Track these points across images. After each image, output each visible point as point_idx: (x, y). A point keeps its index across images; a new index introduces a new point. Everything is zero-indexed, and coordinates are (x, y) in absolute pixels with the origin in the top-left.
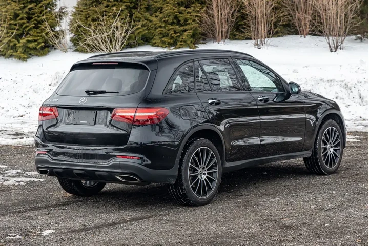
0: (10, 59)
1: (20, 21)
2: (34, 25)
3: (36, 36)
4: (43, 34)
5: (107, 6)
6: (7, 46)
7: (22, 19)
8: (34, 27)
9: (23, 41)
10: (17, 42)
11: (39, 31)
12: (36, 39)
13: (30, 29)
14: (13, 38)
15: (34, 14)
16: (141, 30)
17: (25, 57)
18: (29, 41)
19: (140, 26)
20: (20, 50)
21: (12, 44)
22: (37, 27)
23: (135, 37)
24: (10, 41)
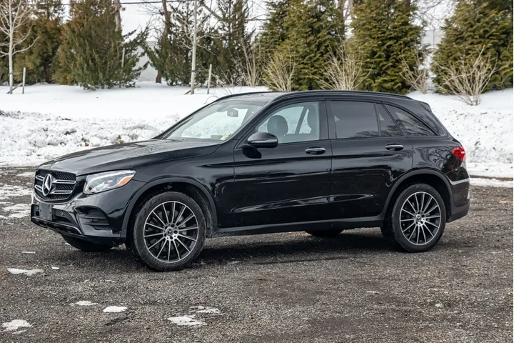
1: (377, 60)
2: (391, 64)
3: (393, 76)
4: (400, 74)
5: (472, 44)
6: (362, 85)
7: (380, 57)
8: (392, 66)
9: (379, 80)
10: (372, 82)
11: (396, 70)
12: (393, 78)
13: (388, 68)
14: (369, 77)
15: (393, 52)
16: (508, 70)
18: (385, 81)
19: (507, 66)
21: (367, 84)
22: (394, 66)
23: (502, 79)
24: (365, 80)
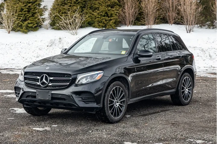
0: (18, 32)
1: (24, 13)
3: (32, 21)
4: (37, 19)
5: (70, 6)
6: (17, 25)
7: (25, 11)
8: (31, 16)
9: (26, 23)
10: (22, 24)
11: (34, 18)
13: (29, 17)
14: (21, 21)
15: (31, 9)
16: (88, 19)
17: (27, 31)
18: (28, 23)
19: (87, 17)
20: (24, 28)
21: (20, 24)
22: (33, 16)
23: (85, 23)
24: (19, 23)
